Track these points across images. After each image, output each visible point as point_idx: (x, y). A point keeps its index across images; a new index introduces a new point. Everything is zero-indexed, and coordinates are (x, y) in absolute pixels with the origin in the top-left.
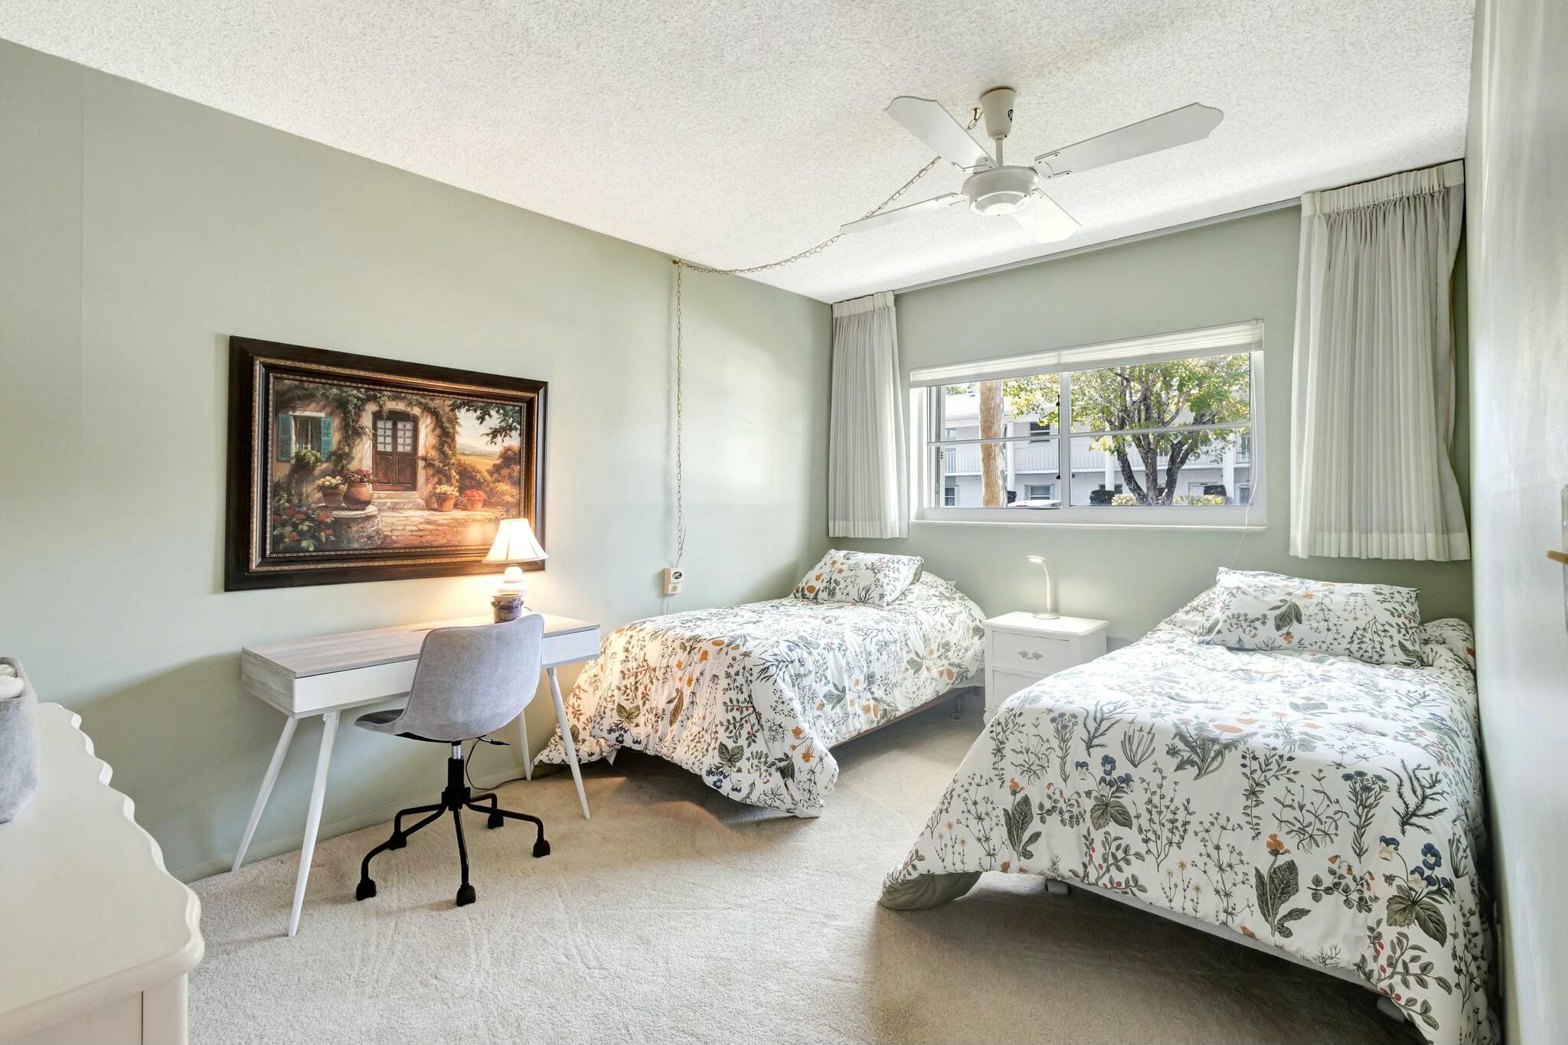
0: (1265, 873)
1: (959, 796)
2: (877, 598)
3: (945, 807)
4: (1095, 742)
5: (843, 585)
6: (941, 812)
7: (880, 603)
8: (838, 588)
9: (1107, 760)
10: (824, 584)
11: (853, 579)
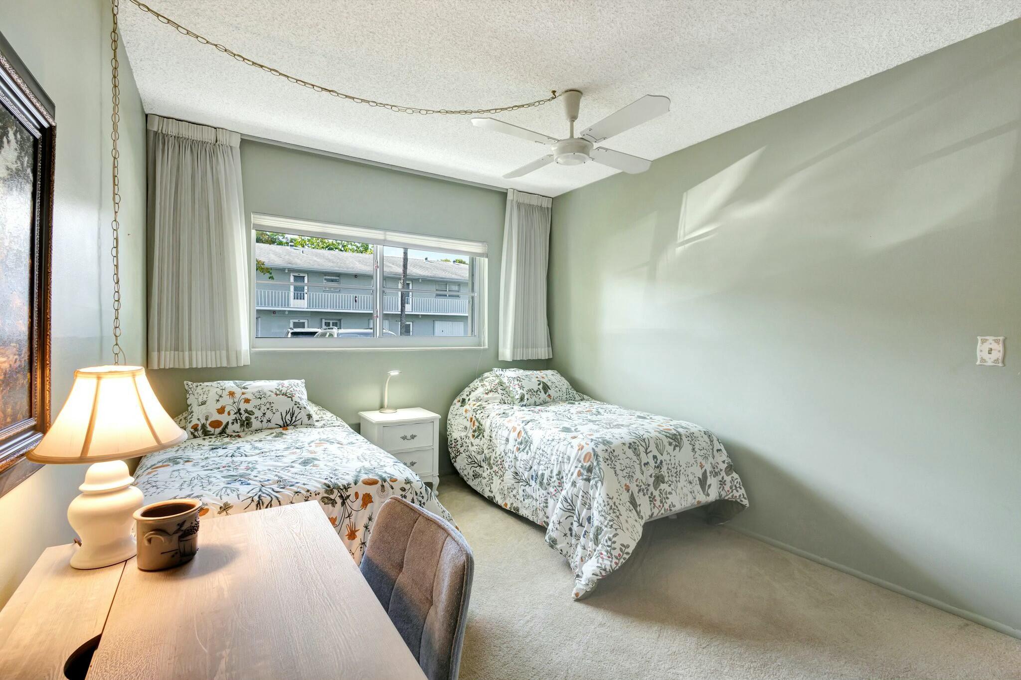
0: (701, 477)
1: (620, 504)
2: (306, 418)
3: (618, 514)
4: (648, 451)
5: (258, 413)
6: (618, 517)
7: (309, 422)
8: (253, 417)
9: (655, 457)
10: (233, 417)
11: (268, 406)
